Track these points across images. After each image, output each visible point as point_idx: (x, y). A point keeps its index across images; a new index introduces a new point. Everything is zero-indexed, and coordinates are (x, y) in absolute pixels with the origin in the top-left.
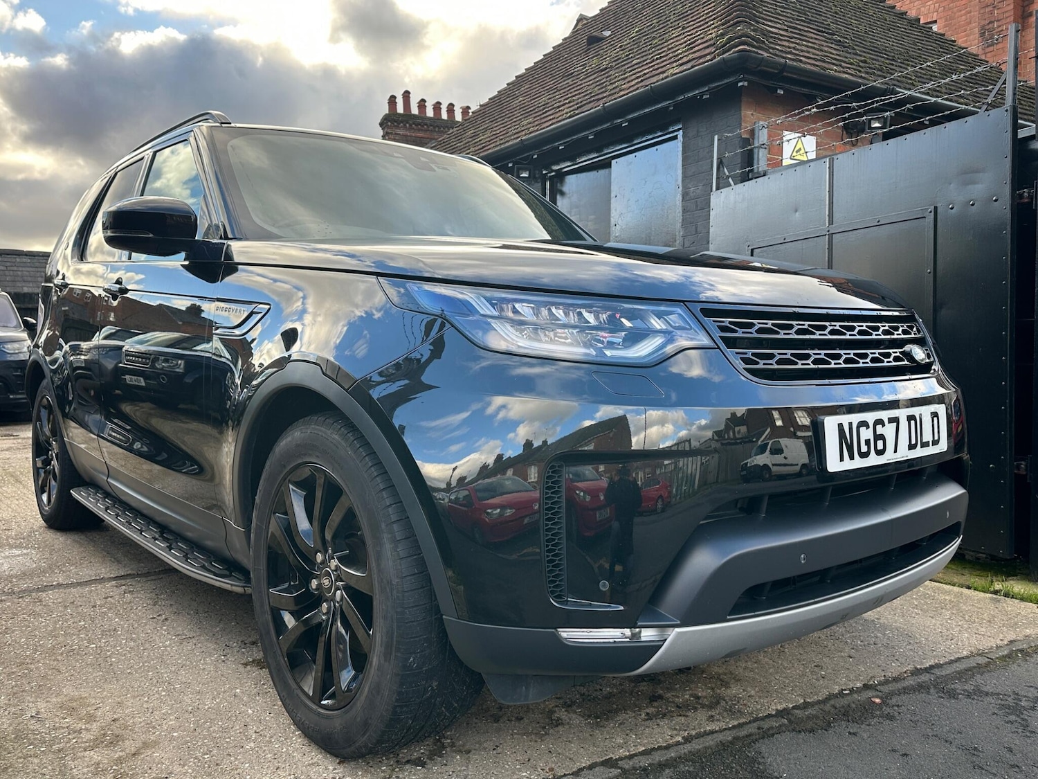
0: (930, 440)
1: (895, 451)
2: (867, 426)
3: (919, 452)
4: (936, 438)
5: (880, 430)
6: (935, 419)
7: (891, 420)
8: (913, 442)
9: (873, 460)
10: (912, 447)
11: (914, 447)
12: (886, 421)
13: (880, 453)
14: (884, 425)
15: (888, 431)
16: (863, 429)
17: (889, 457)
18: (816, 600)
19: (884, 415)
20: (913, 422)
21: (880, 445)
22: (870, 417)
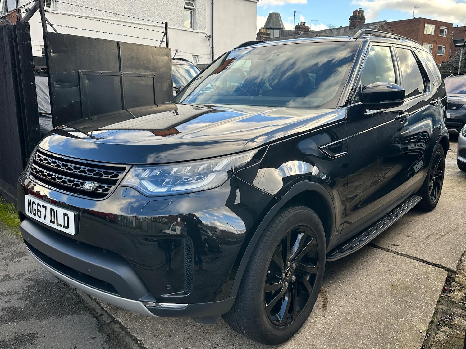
0: (63, 224)
1: (45, 219)
2: (35, 205)
3: (55, 226)
4: (66, 225)
6: (66, 217)
7: (44, 207)
8: (53, 220)
11: (53, 223)
12: (41, 206)
13: (39, 217)
14: (40, 207)
15: (42, 210)
17: (41, 220)
19: (42, 203)
20: (53, 212)
21: (39, 214)
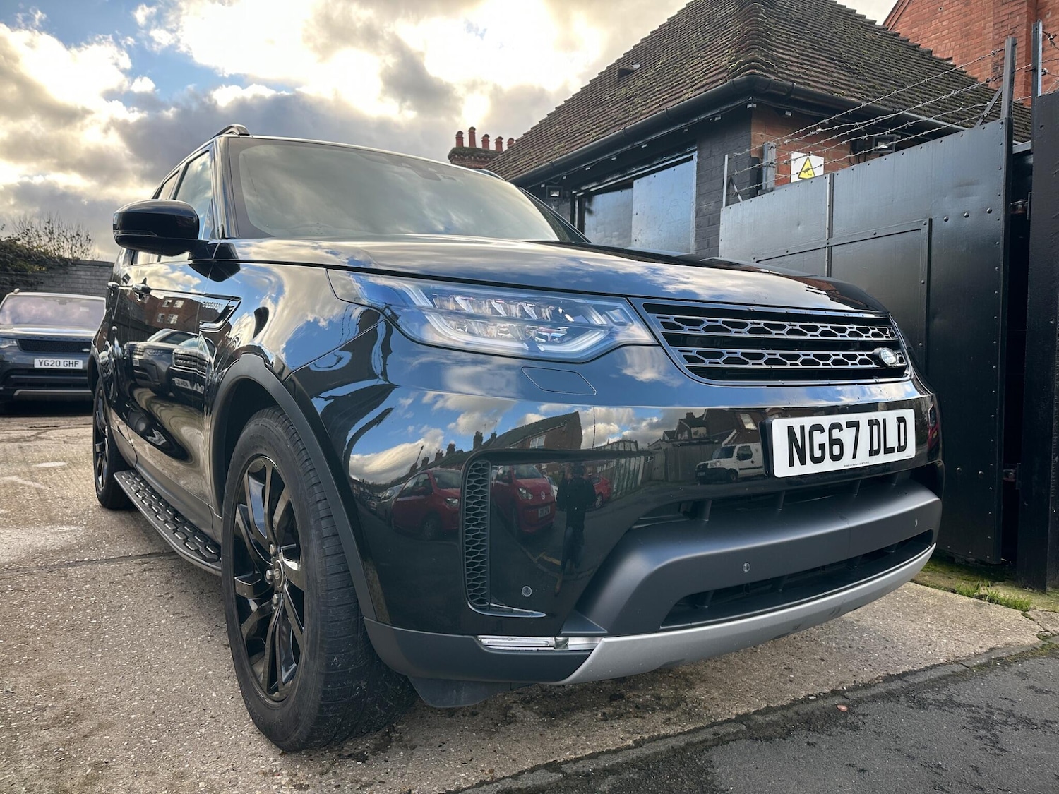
0: (895, 445)
1: (854, 457)
2: (822, 430)
3: (882, 458)
4: (902, 444)
5: (836, 434)
6: (902, 424)
7: (850, 425)
8: (876, 447)
9: (828, 466)
10: (873, 452)
11: (877, 453)
12: (844, 426)
13: (836, 458)
15: (847, 436)
16: (816, 434)
17: (847, 463)
18: (761, 611)
19: (842, 419)
20: (875, 428)
21: (836, 450)
22: (826, 421)
